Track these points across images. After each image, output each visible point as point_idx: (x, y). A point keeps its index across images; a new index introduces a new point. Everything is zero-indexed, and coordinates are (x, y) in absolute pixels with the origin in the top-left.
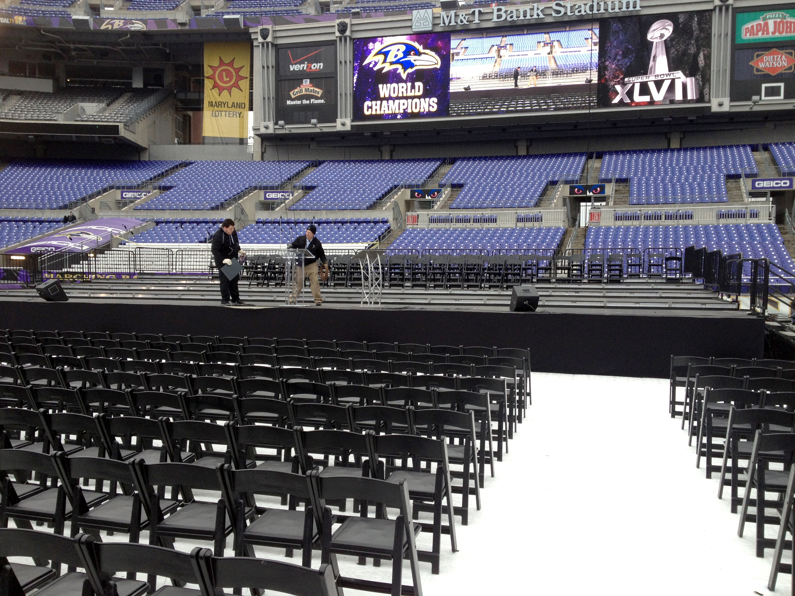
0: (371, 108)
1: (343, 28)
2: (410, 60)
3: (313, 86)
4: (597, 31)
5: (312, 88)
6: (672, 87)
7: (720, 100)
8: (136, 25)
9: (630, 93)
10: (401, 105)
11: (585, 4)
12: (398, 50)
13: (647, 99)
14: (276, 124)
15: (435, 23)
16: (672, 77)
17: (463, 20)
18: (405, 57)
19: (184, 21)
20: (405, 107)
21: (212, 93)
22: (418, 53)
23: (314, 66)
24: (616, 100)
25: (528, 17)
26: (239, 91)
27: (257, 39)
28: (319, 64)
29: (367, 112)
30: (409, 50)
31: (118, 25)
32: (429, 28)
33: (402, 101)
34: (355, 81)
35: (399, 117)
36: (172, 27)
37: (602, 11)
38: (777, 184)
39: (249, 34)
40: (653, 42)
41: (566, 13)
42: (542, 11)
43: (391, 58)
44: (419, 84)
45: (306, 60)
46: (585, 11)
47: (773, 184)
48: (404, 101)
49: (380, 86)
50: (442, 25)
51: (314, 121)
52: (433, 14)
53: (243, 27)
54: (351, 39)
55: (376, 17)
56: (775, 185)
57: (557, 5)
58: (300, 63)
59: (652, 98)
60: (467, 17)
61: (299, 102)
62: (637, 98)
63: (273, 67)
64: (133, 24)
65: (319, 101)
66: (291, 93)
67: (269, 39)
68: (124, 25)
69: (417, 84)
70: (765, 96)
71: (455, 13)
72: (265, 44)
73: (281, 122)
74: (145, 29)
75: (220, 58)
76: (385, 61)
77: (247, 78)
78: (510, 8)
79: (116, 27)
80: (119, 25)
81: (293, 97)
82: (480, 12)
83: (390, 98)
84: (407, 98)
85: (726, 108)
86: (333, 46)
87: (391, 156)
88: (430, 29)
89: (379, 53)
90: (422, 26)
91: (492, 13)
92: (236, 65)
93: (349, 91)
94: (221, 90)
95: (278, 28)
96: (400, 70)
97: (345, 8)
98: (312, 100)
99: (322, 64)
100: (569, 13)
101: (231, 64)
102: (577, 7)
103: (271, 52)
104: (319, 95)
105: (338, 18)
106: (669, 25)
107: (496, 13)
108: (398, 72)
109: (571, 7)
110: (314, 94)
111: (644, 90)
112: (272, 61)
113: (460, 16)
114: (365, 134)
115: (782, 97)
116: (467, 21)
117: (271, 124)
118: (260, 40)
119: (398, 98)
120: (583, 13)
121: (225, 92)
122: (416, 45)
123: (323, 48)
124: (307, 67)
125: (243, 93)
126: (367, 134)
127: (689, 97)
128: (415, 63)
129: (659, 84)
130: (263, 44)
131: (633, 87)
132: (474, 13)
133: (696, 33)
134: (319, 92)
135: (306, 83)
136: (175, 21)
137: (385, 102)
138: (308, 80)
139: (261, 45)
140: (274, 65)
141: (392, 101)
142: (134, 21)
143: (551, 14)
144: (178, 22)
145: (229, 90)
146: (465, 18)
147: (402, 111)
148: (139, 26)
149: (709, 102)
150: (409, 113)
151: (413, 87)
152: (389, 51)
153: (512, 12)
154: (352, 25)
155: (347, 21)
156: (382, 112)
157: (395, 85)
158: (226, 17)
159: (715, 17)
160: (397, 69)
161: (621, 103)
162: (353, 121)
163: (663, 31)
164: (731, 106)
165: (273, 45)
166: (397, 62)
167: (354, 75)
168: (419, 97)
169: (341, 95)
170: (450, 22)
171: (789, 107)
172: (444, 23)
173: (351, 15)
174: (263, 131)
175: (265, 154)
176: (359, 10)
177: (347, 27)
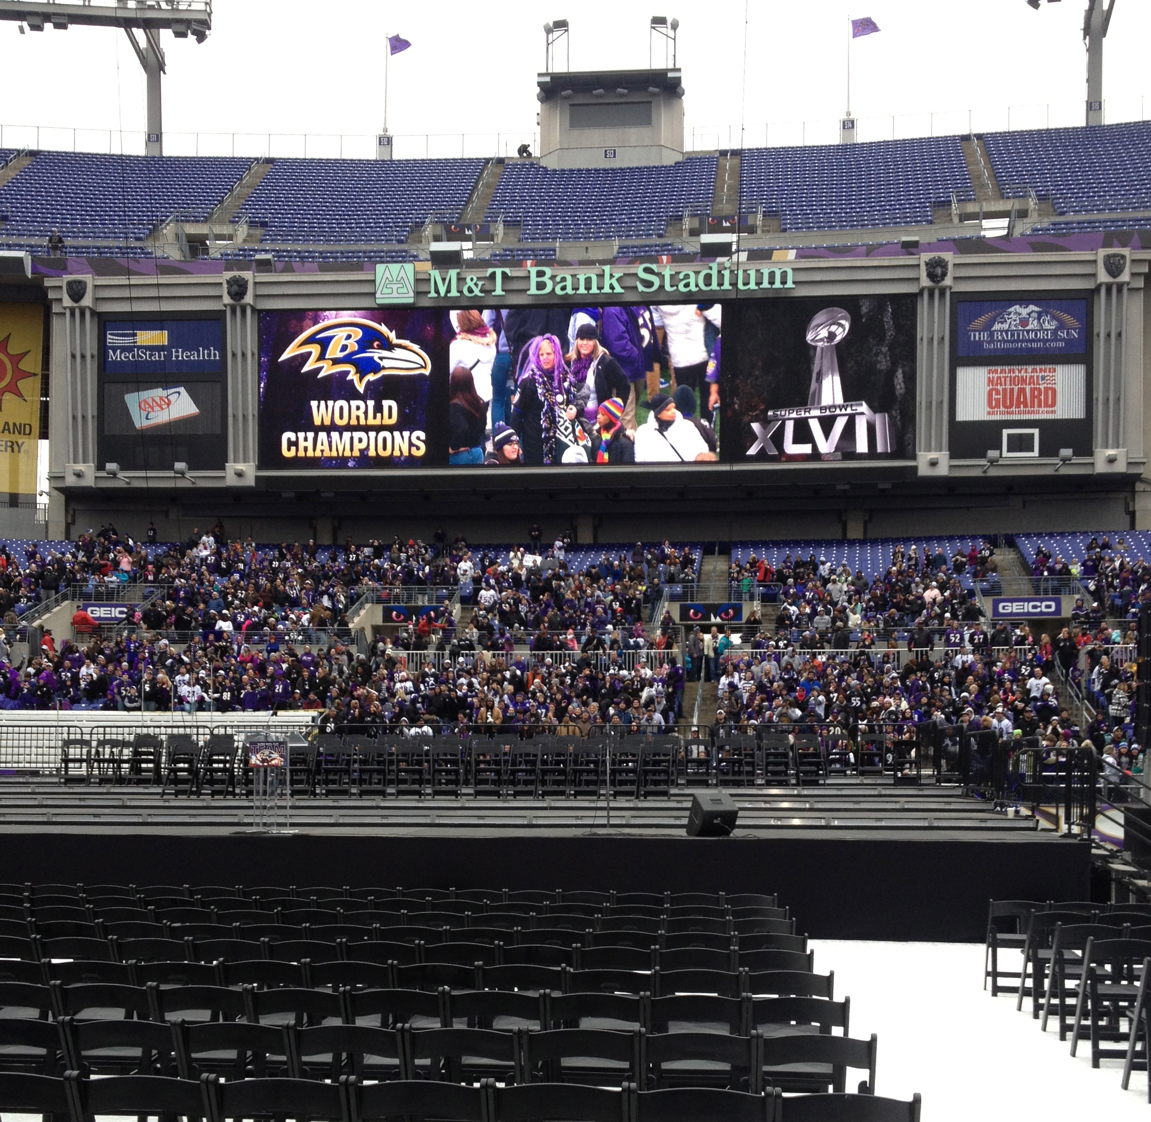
0: (296, 444)
1: (238, 289)
2: (372, 358)
7: (933, 455)
9: (778, 439)
10: (356, 441)
11: (697, 273)
12: (348, 337)
13: (806, 449)
14: (100, 467)
15: (420, 290)
16: (849, 411)
17: (474, 287)
20: (363, 445)
24: (752, 451)
25: (594, 290)
26: (18, 399)
27: (60, 300)
29: (287, 453)
30: (370, 338)
32: (408, 298)
33: (357, 435)
35: (351, 464)
37: (727, 286)
38: (1034, 607)
39: (44, 291)
40: (815, 348)
41: (662, 287)
42: (618, 280)
43: (334, 351)
44: (390, 405)
46: (697, 286)
47: (1028, 607)
48: (362, 435)
49: (314, 404)
50: (433, 294)
51: (180, 466)
52: (416, 273)
53: (29, 276)
54: (254, 310)
55: (304, 271)
56: (1031, 610)
57: (647, 270)
59: (815, 447)
60: (480, 283)
62: (791, 448)
63: (92, 356)
67: (87, 301)
69: (386, 403)
70: (1009, 451)
71: (458, 274)
72: (77, 312)
73: (111, 466)
76: (322, 357)
77: (35, 375)
78: (564, 273)
82: (504, 275)
83: (333, 427)
84: (367, 429)
85: (943, 470)
86: (218, 323)
87: (335, 538)
88: (411, 301)
89: (310, 340)
90: (395, 294)
91: (528, 278)
92: (14, 348)
93: (252, 408)
95: (105, 281)
96: (353, 376)
97: (240, 250)
100: (668, 287)
101: (4, 345)
102: (681, 276)
103: (91, 327)
105: (227, 269)
106: (842, 318)
107: (534, 279)
108: (349, 378)
109: (671, 276)
111: (803, 434)
112: (93, 346)
113: (468, 280)
114: (284, 495)
115: (1036, 453)
116: (481, 291)
117: (89, 469)
118: (67, 302)
119: (349, 428)
120: (693, 288)
122: (383, 329)
125: (28, 404)
126: (288, 494)
127: (880, 449)
128: (382, 364)
129: (827, 424)
130: (72, 311)
131: (783, 426)
133: (890, 333)
137: (322, 435)
139: (67, 313)
140: (95, 353)
141: (337, 433)
143: (636, 288)
146: (476, 285)
147: (356, 453)
149: (914, 457)
150: (372, 458)
151: (378, 409)
152: (332, 338)
153: (564, 279)
154: (256, 283)
155: (248, 275)
156: (318, 454)
157: (342, 403)
159: (923, 307)
160: (348, 373)
161: (762, 456)
162: (259, 467)
163: (833, 328)
164: (951, 467)
165: (93, 313)
166: (347, 360)
167: (261, 380)
168: (391, 429)
169: (236, 416)
170: (448, 290)
171: (1049, 471)
172: (437, 291)
173: (254, 264)
174: (71, 481)
175: (72, 527)
176: (269, 256)
177: (246, 288)
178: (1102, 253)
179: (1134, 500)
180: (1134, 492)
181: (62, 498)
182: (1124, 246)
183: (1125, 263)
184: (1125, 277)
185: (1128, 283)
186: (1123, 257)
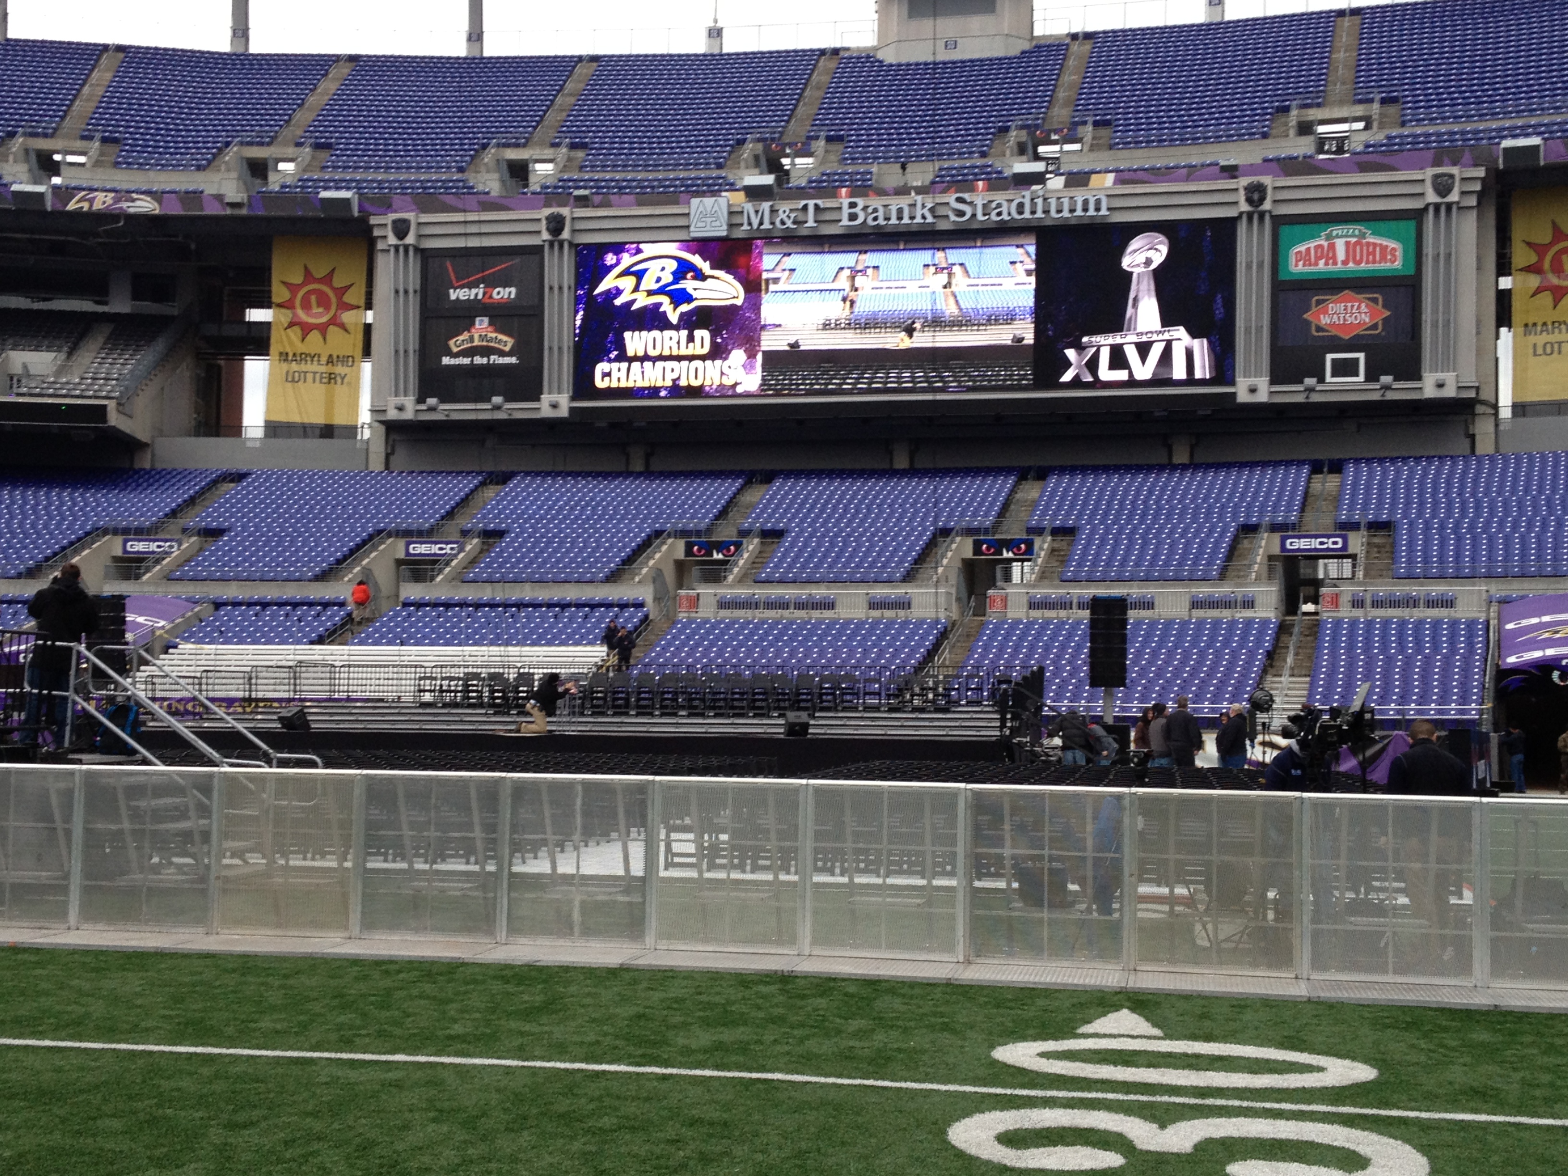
0: (609, 374)
1: (556, 224)
2: (684, 289)
3: (496, 331)
4: (1032, 249)
5: (494, 335)
6: (1166, 357)
7: (1252, 381)
8: (138, 203)
9: (1093, 365)
10: (668, 371)
11: (1010, 201)
12: (663, 269)
13: (1121, 375)
14: (421, 400)
15: (734, 222)
16: (1166, 336)
17: (786, 219)
18: (676, 281)
19: (239, 200)
20: (675, 375)
21: (288, 336)
22: (700, 276)
23: (499, 293)
24: (1067, 376)
25: (906, 220)
26: (342, 331)
27: (385, 237)
28: (508, 290)
29: (600, 383)
30: (684, 269)
31: (102, 201)
32: (721, 231)
33: (669, 365)
34: (578, 323)
35: (663, 393)
36: (212, 210)
37: (1039, 214)
38: (1321, 543)
39: (370, 228)
40: (1131, 273)
41: (974, 215)
42: (932, 210)
43: (648, 283)
44: (703, 335)
45: (483, 280)
46: (1009, 214)
48: (674, 364)
49: (627, 335)
50: (746, 227)
51: (497, 400)
52: (729, 206)
53: (356, 214)
54: (571, 244)
55: (619, 206)
57: (960, 200)
58: (470, 286)
59: (1131, 374)
60: (793, 215)
61: (466, 361)
62: (1106, 374)
63: (415, 292)
64: (133, 200)
65: (507, 360)
66: (452, 343)
67: (410, 239)
68: (115, 203)
69: (698, 333)
70: (1331, 376)
71: (772, 206)
72: (401, 249)
73: (431, 400)
74: (157, 212)
75: (306, 268)
76: (636, 289)
77: (359, 307)
78: (876, 202)
79: (98, 206)
80: (104, 203)
81: (455, 350)
82: (817, 206)
83: (646, 358)
84: (679, 358)
85: (1262, 397)
86: (536, 258)
87: (647, 464)
88: (724, 234)
89: (626, 273)
90: (708, 228)
91: (840, 208)
92: (338, 283)
93: (567, 341)
94: (306, 329)
95: (425, 218)
96: (666, 305)
98: (492, 357)
99: (513, 290)
100: (980, 217)
101: (328, 279)
102: (994, 205)
103: (414, 263)
104: (507, 349)
105: (548, 205)
106: (1160, 243)
107: (846, 211)
108: (661, 310)
109: (984, 205)
110: (496, 345)
111: (1118, 359)
112: (414, 281)
113: (781, 212)
114: (597, 425)
115: (1362, 378)
116: (794, 223)
117: (409, 402)
118: (392, 240)
119: (661, 358)
120: (1005, 217)
121: (315, 336)
122: (696, 260)
123: (517, 260)
124: (484, 294)
125: (352, 336)
126: (602, 424)
127: (1198, 375)
128: (695, 294)
129: (1143, 349)
130: (397, 248)
131: (1098, 351)
132: (805, 208)
133: (1209, 258)
134: (507, 342)
135: (482, 324)
136: (219, 198)
137: (636, 365)
138: (486, 320)
139: (392, 250)
140: (418, 287)
141: (651, 363)
142: (134, 196)
143: (947, 216)
144: (227, 200)
145: (323, 329)
146: (789, 217)
147: (669, 383)
148: (144, 205)
149: (1233, 383)
150: (683, 387)
151: (691, 339)
152: (646, 270)
153: (875, 210)
154: (573, 219)
155: (565, 211)
156: (630, 384)
157: (656, 333)
158: (324, 194)
159: (1242, 231)
160: (661, 304)
161: (1076, 383)
162: (573, 398)
163: (1151, 254)
164: (1271, 393)
165: (417, 249)
166: (661, 291)
167: (577, 312)
168: (703, 358)
169: (550, 348)
170: (761, 223)
171: (1376, 397)
172: (750, 224)
173: (572, 200)
174: (392, 414)
175: (392, 458)
176: (586, 192)
177: (564, 225)
178: (1430, 172)
179: (1473, 423)
180: (1474, 415)
181: (382, 429)
182: (1454, 164)
183: (1453, 183)
184: (1454, 197)
185: (1458, 203)
186: (1452, 176)
